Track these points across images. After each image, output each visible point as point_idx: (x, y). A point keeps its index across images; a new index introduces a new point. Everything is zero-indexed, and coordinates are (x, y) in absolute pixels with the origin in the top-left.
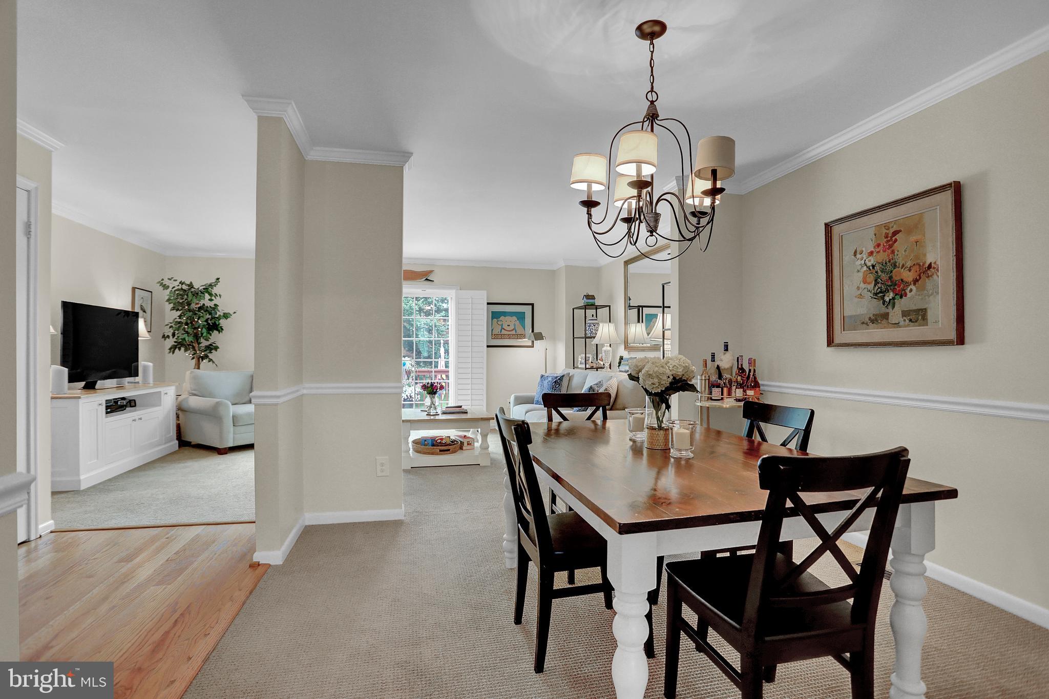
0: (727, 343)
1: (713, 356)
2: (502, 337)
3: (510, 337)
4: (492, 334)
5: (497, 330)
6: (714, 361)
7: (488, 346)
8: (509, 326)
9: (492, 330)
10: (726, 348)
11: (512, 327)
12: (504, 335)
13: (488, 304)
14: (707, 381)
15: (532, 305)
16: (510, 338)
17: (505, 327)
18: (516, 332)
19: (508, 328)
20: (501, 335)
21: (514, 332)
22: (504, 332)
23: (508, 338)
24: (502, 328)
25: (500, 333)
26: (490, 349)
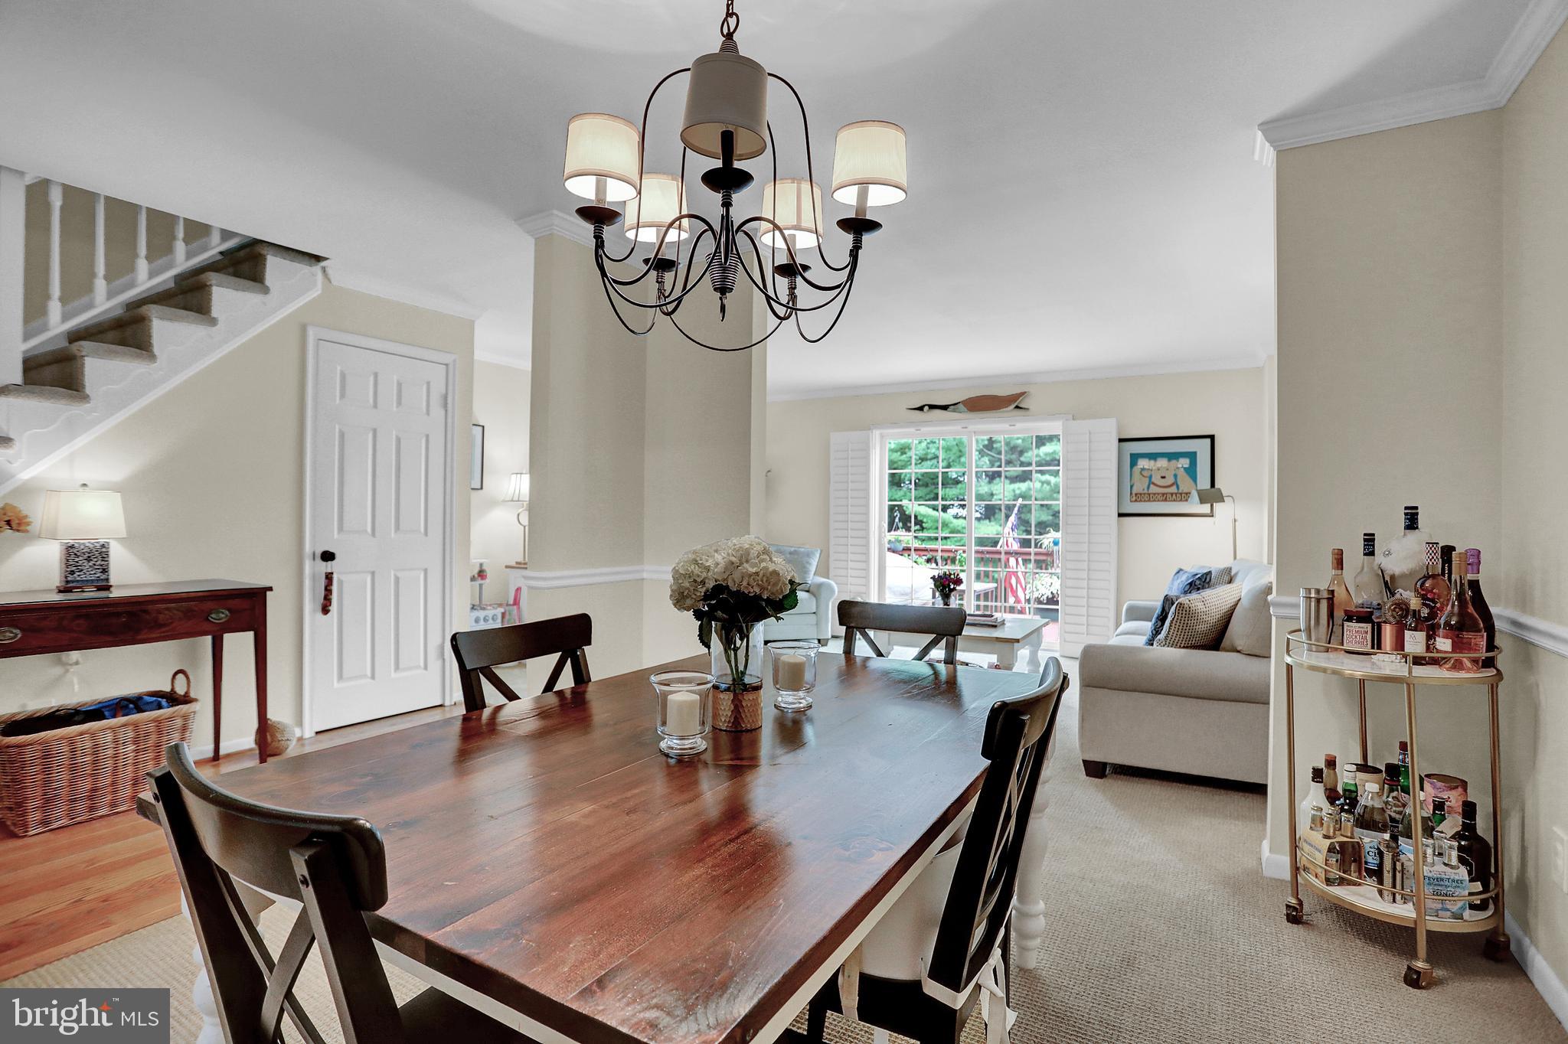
0: (1416, 508)
1: (1369, 540)
2: (1150, 497)
3: (1165, 498)
4: (1131, 494)
5: (1140, 486)
6: (1372, 553)
7: (1120, 515)
8: (1163, 477)
9: (1131, 487)
10: (1412, 520)
11: (1170, 480)
12: (1155, 494)
13: (1121, 440)
14: (1324, 605)
15: (1212, 438)
16: (1166, 500)
17: (1156, 479)
18: (1178, 488)
19: (1162, 482)
20: (1149, 494)
21: (1174, 489)
22: (1153, 489)
23: (1162, 501)
24: (1151, 483)
25: (1146, 491)
26: (1122, 519)
